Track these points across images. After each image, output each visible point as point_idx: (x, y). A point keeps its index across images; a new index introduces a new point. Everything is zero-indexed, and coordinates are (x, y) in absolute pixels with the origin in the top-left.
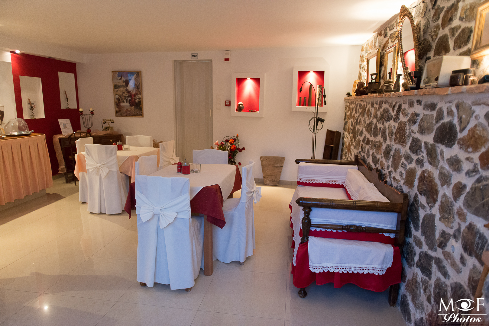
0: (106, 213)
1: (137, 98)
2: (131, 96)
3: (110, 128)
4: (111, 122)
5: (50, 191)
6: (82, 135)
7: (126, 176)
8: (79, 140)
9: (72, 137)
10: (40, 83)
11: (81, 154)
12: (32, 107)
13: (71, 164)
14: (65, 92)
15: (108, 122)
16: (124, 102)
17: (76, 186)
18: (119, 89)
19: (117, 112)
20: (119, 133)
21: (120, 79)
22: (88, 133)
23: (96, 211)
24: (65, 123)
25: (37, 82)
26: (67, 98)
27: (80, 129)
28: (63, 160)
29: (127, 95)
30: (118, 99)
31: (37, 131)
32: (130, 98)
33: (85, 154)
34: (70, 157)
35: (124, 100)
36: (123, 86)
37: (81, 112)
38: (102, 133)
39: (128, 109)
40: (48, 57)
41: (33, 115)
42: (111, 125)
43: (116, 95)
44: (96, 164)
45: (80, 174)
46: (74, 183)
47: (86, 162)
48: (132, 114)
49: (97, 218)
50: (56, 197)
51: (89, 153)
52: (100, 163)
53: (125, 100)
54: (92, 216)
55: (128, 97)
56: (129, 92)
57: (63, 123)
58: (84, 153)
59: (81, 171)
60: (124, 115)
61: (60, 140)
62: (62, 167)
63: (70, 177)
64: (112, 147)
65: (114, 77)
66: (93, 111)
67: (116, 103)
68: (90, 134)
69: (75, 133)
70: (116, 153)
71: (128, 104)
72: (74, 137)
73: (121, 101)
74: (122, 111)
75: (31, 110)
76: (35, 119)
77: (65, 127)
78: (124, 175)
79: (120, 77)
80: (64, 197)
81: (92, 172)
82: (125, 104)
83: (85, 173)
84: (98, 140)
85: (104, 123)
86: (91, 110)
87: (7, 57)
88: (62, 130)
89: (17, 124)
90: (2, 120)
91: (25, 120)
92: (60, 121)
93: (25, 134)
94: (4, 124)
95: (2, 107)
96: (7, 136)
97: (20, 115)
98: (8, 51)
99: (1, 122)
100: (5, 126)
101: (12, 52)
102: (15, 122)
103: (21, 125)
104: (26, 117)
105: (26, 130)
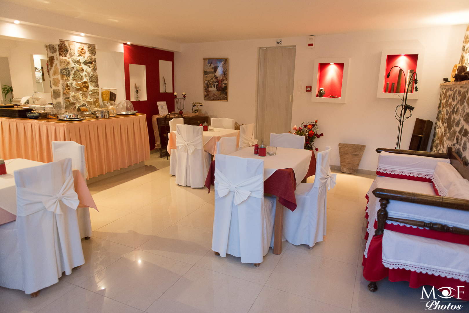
0: (190, 186)
1: (223, 84)
2: (218, 81)
3: (199, 111)
4: (200, 105)
5: (147, 163)
6: (175, 116)
7: (209, 154)
8: (172, 120)
9: (167, 117)
10: (144, 70)
11: (173, 133)
12: (137, 91)
13: (164, 141)
14: (164, 78)
15: (197, 105)
16: (212, 87)
17: (168, 161)
18: (208, 75)
19: (205, 96)
20: (206, 115)
21: (209, 66)
22: (180, 115)
23: (183, 184)
25: (142, 69)
26: (165, 83)
27: (174, 111)
28: (159, 137)
29: (215, 81)
30: (207, 84)
31: (141, 111)
32: (217, 84)
33: (176, 133)
34: (165, 135)
35: (212, 85)
36: (212, 72)
37: (176, 96)
38: (191, 115)
39: (215, 94)
40: (152, 48)
41: (138, 98)
42: (200, 108)
43: (206, 80)
44: (185, 142)
45: (172, 150)
46: (167, 158)
47: (177, 140)
48: (218, 98)
49: (183, 190)
50: (151, 169)
51: (179, 132)
52: (188, 141)
53: (213, 85)
54: (179, 187)
55: (216, 82)
56: (216, 78)
57: (160, 105)
58: (175, 132)
59: (172, 148)
60: (211, 99)
61: (158, 119)
62: (158, 143)
63: (164, 152)
64: (199, 127)
65: (204, 64)
66: (186, 95)
67: (205, 88)
68: (182, 116)
69: (169, 114)
70: (202, 134)
71: (215, 89)
72: (169, 117)
73: (209, 86)
74: (209, 96)
75: (136, 93)
76: (139, 101)
77: (162, 108)
78: (207, 154)
79: (210, 64)
80: (158, 170)
81: (181, 148)
82: (213, 89)
83: (175, 150)
84: (188, 121)
85: (194, 106)
86: (184, 94)
87: (121, 48)
88: (160, 112)
89: (126, 105)
90: (115, 102)
91: (132, 102)
92: (158, 103)
93: (131, 113)
94: (116, 104)
95: (115, 91)
96: (118, 115)
97: (128, 97)
98: (121, 43)
99: (114, 103)
100: (117, 106)
101: (124, 44)
102: (124, 104)
103: (129, 106)
104: (133, 99)
105: (132, 111)
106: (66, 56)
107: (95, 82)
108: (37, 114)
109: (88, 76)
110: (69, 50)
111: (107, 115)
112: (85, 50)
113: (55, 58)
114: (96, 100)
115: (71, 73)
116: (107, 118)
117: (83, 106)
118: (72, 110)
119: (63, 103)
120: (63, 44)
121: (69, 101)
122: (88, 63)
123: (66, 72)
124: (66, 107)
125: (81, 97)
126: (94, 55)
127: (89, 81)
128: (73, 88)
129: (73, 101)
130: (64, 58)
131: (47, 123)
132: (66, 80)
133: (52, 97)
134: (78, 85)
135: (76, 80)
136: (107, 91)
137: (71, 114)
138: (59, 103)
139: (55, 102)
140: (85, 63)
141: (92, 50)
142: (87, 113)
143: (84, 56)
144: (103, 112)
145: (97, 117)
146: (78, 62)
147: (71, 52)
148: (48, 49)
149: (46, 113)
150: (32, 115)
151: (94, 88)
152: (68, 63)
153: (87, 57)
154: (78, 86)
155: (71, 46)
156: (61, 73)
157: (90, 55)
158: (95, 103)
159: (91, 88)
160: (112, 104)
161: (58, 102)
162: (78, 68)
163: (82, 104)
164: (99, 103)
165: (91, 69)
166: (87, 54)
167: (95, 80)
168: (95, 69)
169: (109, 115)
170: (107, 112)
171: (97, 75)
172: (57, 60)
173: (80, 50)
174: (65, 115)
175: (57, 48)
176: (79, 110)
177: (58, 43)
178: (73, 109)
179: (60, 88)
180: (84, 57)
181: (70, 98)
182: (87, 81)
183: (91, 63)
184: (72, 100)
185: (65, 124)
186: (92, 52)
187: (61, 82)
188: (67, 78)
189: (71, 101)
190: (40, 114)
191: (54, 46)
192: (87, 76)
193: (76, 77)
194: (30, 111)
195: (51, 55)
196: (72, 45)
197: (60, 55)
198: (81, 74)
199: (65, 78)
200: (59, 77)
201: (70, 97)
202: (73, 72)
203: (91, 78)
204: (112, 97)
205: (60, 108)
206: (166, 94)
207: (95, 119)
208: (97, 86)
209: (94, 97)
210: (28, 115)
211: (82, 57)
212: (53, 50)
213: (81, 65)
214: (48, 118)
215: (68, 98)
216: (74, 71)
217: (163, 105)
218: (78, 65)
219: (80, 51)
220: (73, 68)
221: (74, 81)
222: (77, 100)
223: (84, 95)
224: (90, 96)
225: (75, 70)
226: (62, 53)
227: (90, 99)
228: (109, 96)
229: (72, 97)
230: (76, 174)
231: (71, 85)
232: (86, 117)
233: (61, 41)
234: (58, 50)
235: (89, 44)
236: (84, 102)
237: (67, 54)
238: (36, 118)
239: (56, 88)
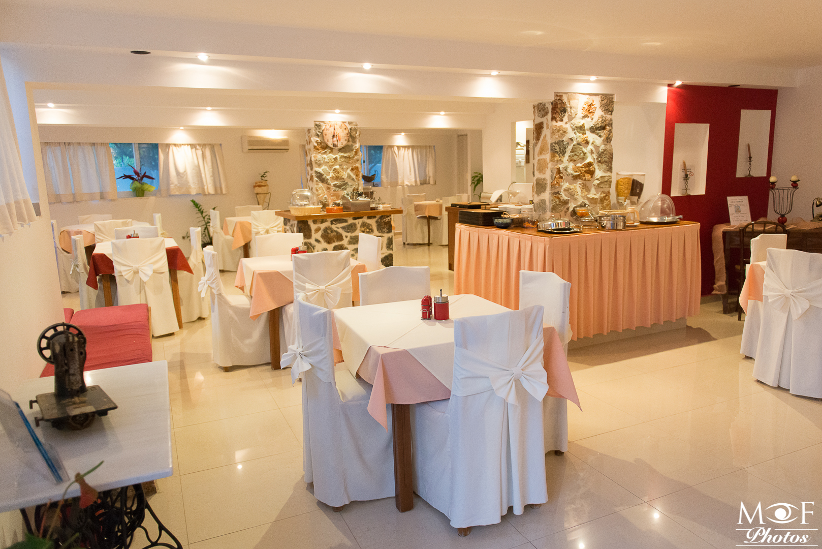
0: (789, 390)
5: (693, 322)
6: (766, 228)
8: (758, 238)
9: (747, 230)
10: (706, 132)
11: (759, 266)
12: (687, 176)
13: (736, 281)
14: (749, 146)
17: (739, 322)
22: (780, 226)
23: (771, 380)
24: (738, 203)
25: (703, 131)
26: (750, 158)
27: (765, 215)
28: (724, 271)
31: (688, 217)
33: (764, 267)
34: (738, 267)
37: (773, 183)
38: (809, 225)
40: (727, 86)
41: (686, 189)
45: (750, 302)
46: (737, 316)
47: (764, 283)
49: (770, 397)
50: (701, 336)
51: (773, 266)
54: (760, 388)
57: (734, 204)
58: (763, 264)
59: (751, 297)
61: (725, 233)
62: (721, 282)
63: (733, 303)
66: (798, 181)
68: (784, 228)
69: (753, 224)
72: (751, 230)
75: (684, 180)
76: (689, 196)
77: (738, 210)
80: (715, 339)
81: (774, 302)
83: (759, 302)
84: (800, 240)
85: (817, 206)
86: (794, 178)
87: (662, 95)
88: (731, 217)
89: (660, 204)
90: (639, 198)
91: (673, 198)
92: (729, 199)
93: (669, 221)
94: (641, 203)
95: (642, 177)
96: (642, 223)
97: (666, 188)
98: (663, 85)
99: (638, 200)
100: (642, 207)
101: (669, 85)
102: (656, 202)
103: (665, 206)
104: (675, 192)
105: (671, 215)
106: (562, 120)
107: (606, 162)
108: (508, 221)
109: (595, 153)
110: (569, 109)
111: (622, 224)
112: (595, 106)
113: (545, 126)
114: (605, 195)
115: (567, 150)
116: (620, 230)
117: (581, 206)
118: (563, 213)
119: (549, 202)
120: (559, 100)
121: (559, 199)
122: (597, 129)
123: (559, 149)
124: (554, 209)
125: (579, 190)
126: (610, 113)
127: (596, 161)
128: (568, 175)
129: (566, 198)
130: (559, 124)
131: (521, 235)
132: (558, 161)
133: (533, 192)
134: (576, 170)
135: (575, 161)
136: (626, 178)
137: (559, 222)
138: (543, 202)
139: (536, 200)
140: (593, 130)
141: (608, 103)
142: (587, 219)
143: (593, 116)
144: (615, 218)
145: (603, 228)
146: (581, 129)
147: (571, 112)
148: (536, 110)
149: (522, 219)
150: (500, 221)
151: (604, 174)
152: (565, 132)
153: (598, 118)
154: (576, 172)
155: (571, 102)
156: (552, 150)
157: (603, 113)
158: (602, 200)
159: (599, 173)
160: (633, 203)
161: (542, 200)
162: (580, 140)
163: (579, 204)
164: (610, 201)
165: (602, 138)
166: (599, 113)
167: (606, 159)
168: (608, 140)
169: (624, 223)
170: (622, 218)
171: (611, 150)
172: (548, 128)
173: (586, 107)
174: (550, 223)
175: (550, 107)
176: (574, 213)
177: (552, 98)
178: (563, 212)
179: (547, 175)
180: (592, 119)
181: (561, 193)
182: (592, 161)
183: (603, 128)
184: (564, 196)
185: (547, 239)
186: (607, 108)
187: (550, 165)
188: (559, 159)
189: (562, 198)
190: (513, 220)
191: (545, 105)
192: (593, 153)
193: (575, 155)
194: (499, 214)
195: (539, 120)
196: (574, 99)
197: (553, 118)
198: (585, 150)
199: (557, 158)
200: (547, 156)
201: (562, 191)
202: (570, 147)
203: (600, 155)
204: (636, 188)
205: (544, 210)
206: (749, 179)
207: (599, 230)
208: (610, 169)
209: (602, 190)
210: (497, 221)
211: (589, 119)
212: (543, 113)
213: (585, 134)
214: (524, 228)
215: (558, 193)
216: (572, 145)
217: (740, 204)
218: (581, 135)
219: (586, 108)
220: (571, 139)
221: (571, 163)
222: (572, 195)
223: (586, 188)
224: (595, 188)
225: (575, 143)
226: (556, 116)
227: (595, 194)
228: (630, 188)
229: (565, 190)
230: (549, 335)
231: (565, 170)
232: (584, 226)
233: (557, 96)
234: (550, 111)
235: (602, 94)
236: (584, 199)
237: (564, 116)
238: (505, 227)
239: (541, 176)
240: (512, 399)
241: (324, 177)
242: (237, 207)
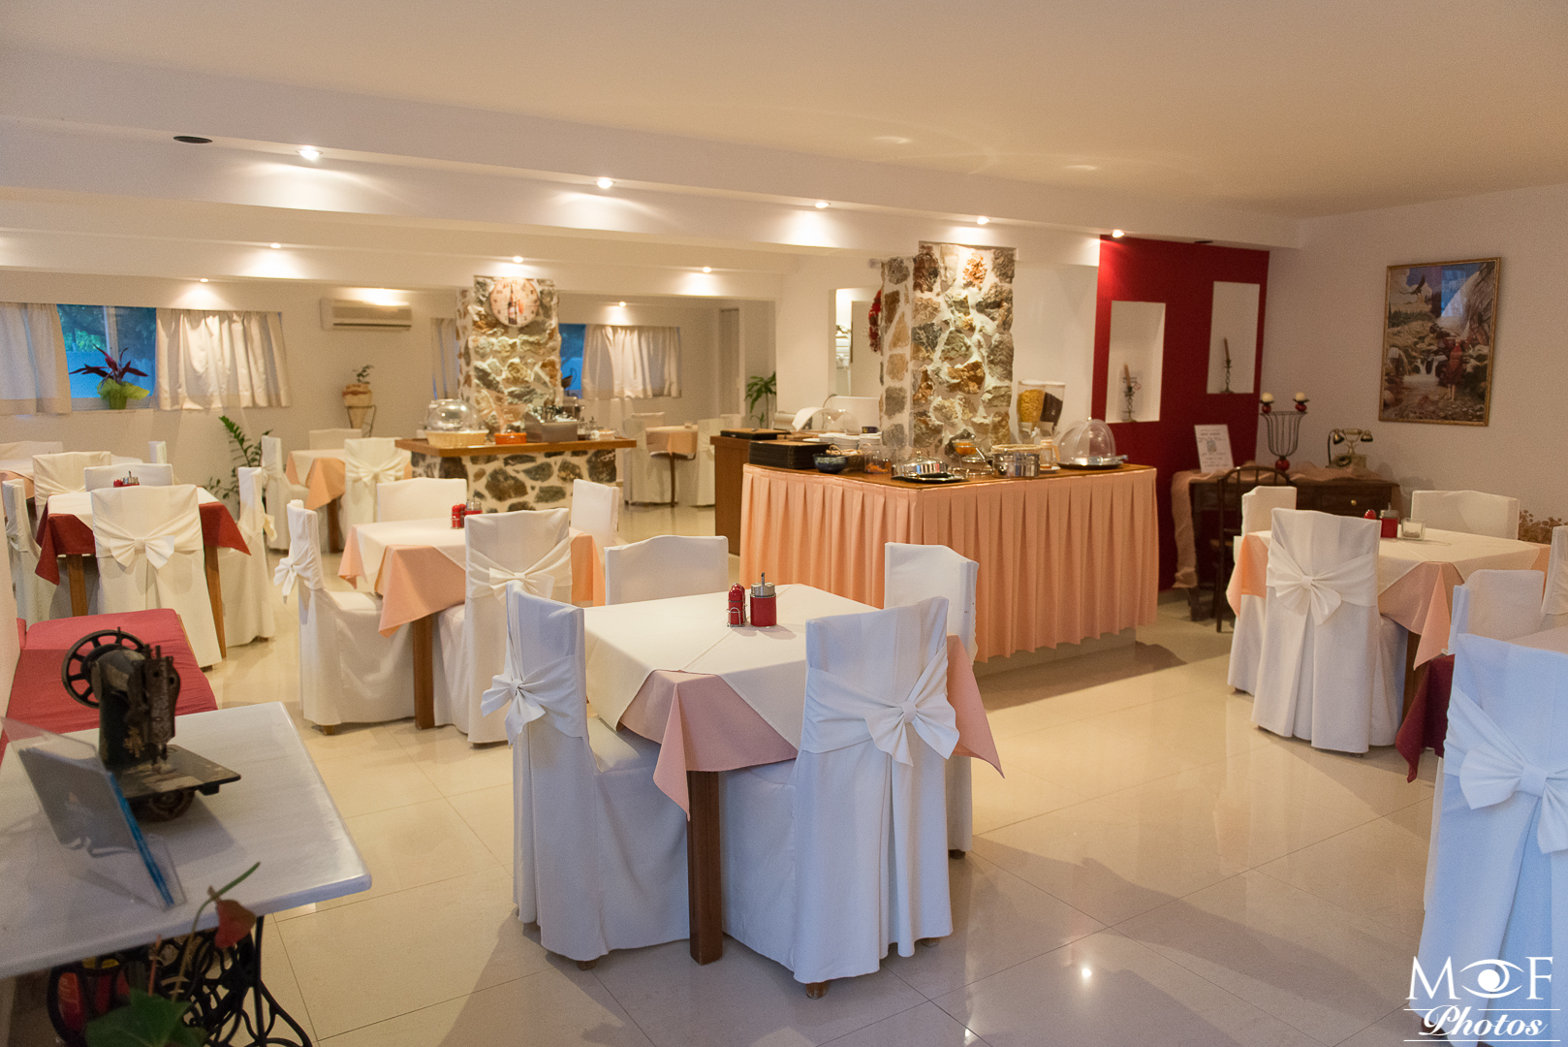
0: (1310, 742)
1: (1471, 357)
2: (1447, 349)
3: (1355, 461)
4: (1362, 440)
5: (1146, 635)
6: (1260, 478)
7: (1401, 628)
8: (1253, 492)
9: (1230, 480)
10: (1159, 320)
11: (1257, 538)
12: (1130, 389)
13: (1216, 566)
14: (1226, 342)
15: (1350, 437)
16: (1417, 370)
17: (1220, 634)
18: (1406, 327)
19: (1385, 405)
20: (1386, 478)
21: (1414, 293)
22: (1280, 473)
23: (1280, 727)
24: (1212, 437)
25: (1154, 315)
26: (1228, 362)
27: (1252, 457)
28: (1192, 549)
29: (1434, 348)
30: (1397, 362)
31: (1137, 458)
32: (1443, 357)
33: (1266, 539)
34: (1215, 543)
35: (1419, 363)
36: (1421, 316)
37: (1267, 404)
38: (1324, 475)
39: (1431, 397)
40: (1193, 242)
41: (1130, 412)
42: (1361, 449)
43: (1394, 346)
44: (1302, 574)
45: (1245, 598)
46: (1215, 625)
47: (1269, 566)
48: (1442, 414)
49: (1279, 752)
50: (1158, 658)
51: (1281, 537)
52: (1316, 573)
53: (1422, 363)
54: (1264, 739)
55: (1436, 353)
56: (1442, 335)
57: (1206, 437)
58: (1265, 535)
59: (1245, 590)
60: (1412, 415)
61: (1193, 486)
62: (1187, 569)
63: (1205, 604)
64: (1366, 525)
65: (1391, 286)
66: (1307, 401)
67: (1387, 374)
68: (1287, 477)
69: (1238, 471)
70: (1375, 548)
71: (1433, 378)
72: (1235, 481)
73: (1408, 367)
74: (1404, 403)
75: (1126, 396)
76: (1134, 424)
77: (1212, 448)
78: (1392, 627)
79: (1416, 286)
80: (1180, 663)
81: (1284, 597)
82: (1423, 380)
83: (1258, 599)
84: (1311, 497)
85: (1336, 442)
86: (1300, 397)
87: (1092, 253)
88: (1202, 460)
89: (1091, 435)
90: (1055, 424)
91: (1111, 425)
92: (1199, 429)
93: (1105, 464)
94: (1059, 433)
95: (1060, 390)
96: (1063, 467)
97: (1098, 410)
98: (1093, 236)
99: (1053, 429)
100: (1062, 441)
101: (1103, 237)
102: (1086, 431)
103: (1100, 439)
104: (1113, 417)
105: (1109, 454)
106: (930, 289)
107: (1003, 363)
108: (839, 460)
109: (984, 346)
110: (942, 271)
111: (1033, 467)
112: (985, 267)
113: (902, 298)
114: (1000, 418)
115: (939, 339)
116: (1031, 478)
117: (962, 437)
118: (932, 449)
119: (910, 429)
120: (927, 254)
121: (926, 424)
122: (988, 306)
123: (925, 338)
124: (918, 441)
125: (959, 409)
126: (1008, 280)
127: (986, 361)
128: (940, 383)
129: (937, 423)
130: (927, 295)
131: (866, 485)
132: (924, 359)
133: (881, 410)
134: (955, 375)
135: (952, 359)
136: (1035, 391)
137: (929, 462)
138: (899, 428)
139: (886, 424)
140: (982, 307)
141: (1005, 264)
142: (974, 460)
143: (981, 285)
144: (1020, 458)
145: (1003, 474)
146: (962, 305)
147: (946, 277)
148: (886, 271)
149: (862, 457)
150: (826, 460)
151: (999, 384)
152: (936, 309)
153: (989, 288)
154: (954, 378)
155: (947, 259)
156: (914, 339)
157: (997, 280)
158: (996, 427)
159: (991, 381)
160: (1045, 434)
161: (896, 426)
162: (960, 324)
163: (959, 432)
164: (1008, 430)
165: (996, 322)
166: (991, 279)
167: (1002, 357)
168: (1006, 325)
169: (1037, 466)
170: (1033, 458)
171: (1011, 342)
172: (907, 301)
173: (970, 268)
174: (913, 465)
175: (911, 266)
176: (951, 448)
177: (915, 252)
178: (933, 446)
179: (906, 383)
180: (980, 289)
181: (929, 414)
182: (980, 360)
183: (998, 305)
184: (934, 420)
185: (913, 492)
186: (1003, 272)
187: (911, 366)
188: (927, 355)
189: (930, 423)
190: (847, 459)
191: (902, 262)
192: (982, 346)
193: (953, 349)
194: (822, 449)
195: (890, 288)
196: (951, 254)
197: (917, 286)
198: (967, 340)
199: (923, 353)
200: (906, 350)
201: (931, 410)
202: (944, 336)
203: (993, 351)
204: (1050, 408)
205: (901, 442)
206: (1228, 398)
207: (996, 477)
208: (1009, 375)
209: (996, 410)
210: (819, 460)
211: (975, 290)
212: (899, 275)
213: (969, 314)
214: (867, 473)
215: (924, 414)
216: (948, 332)
217: (1216, 439)
218: (961, 315)
219: (971, 270)
220: (946, 323)
221: (945, 363)
222: (947, 418)
223: (970, 405)
224: (985, 407)
225: (952, 328)
226: (921, 281)
227: (985, 418)
228: (1041, 407)
229: (936, 409)
230: (953, 646)
231: (936, 374)
232: (971, 471)
233: (923, 247)
234: (912, 272)
235: (996, 248)
236: (967, 425)
237: (935, 282)
238: (835, 470)
239: (896, 384)
240: (902, 755)
241: (491, 378)
242: (311, 432)
